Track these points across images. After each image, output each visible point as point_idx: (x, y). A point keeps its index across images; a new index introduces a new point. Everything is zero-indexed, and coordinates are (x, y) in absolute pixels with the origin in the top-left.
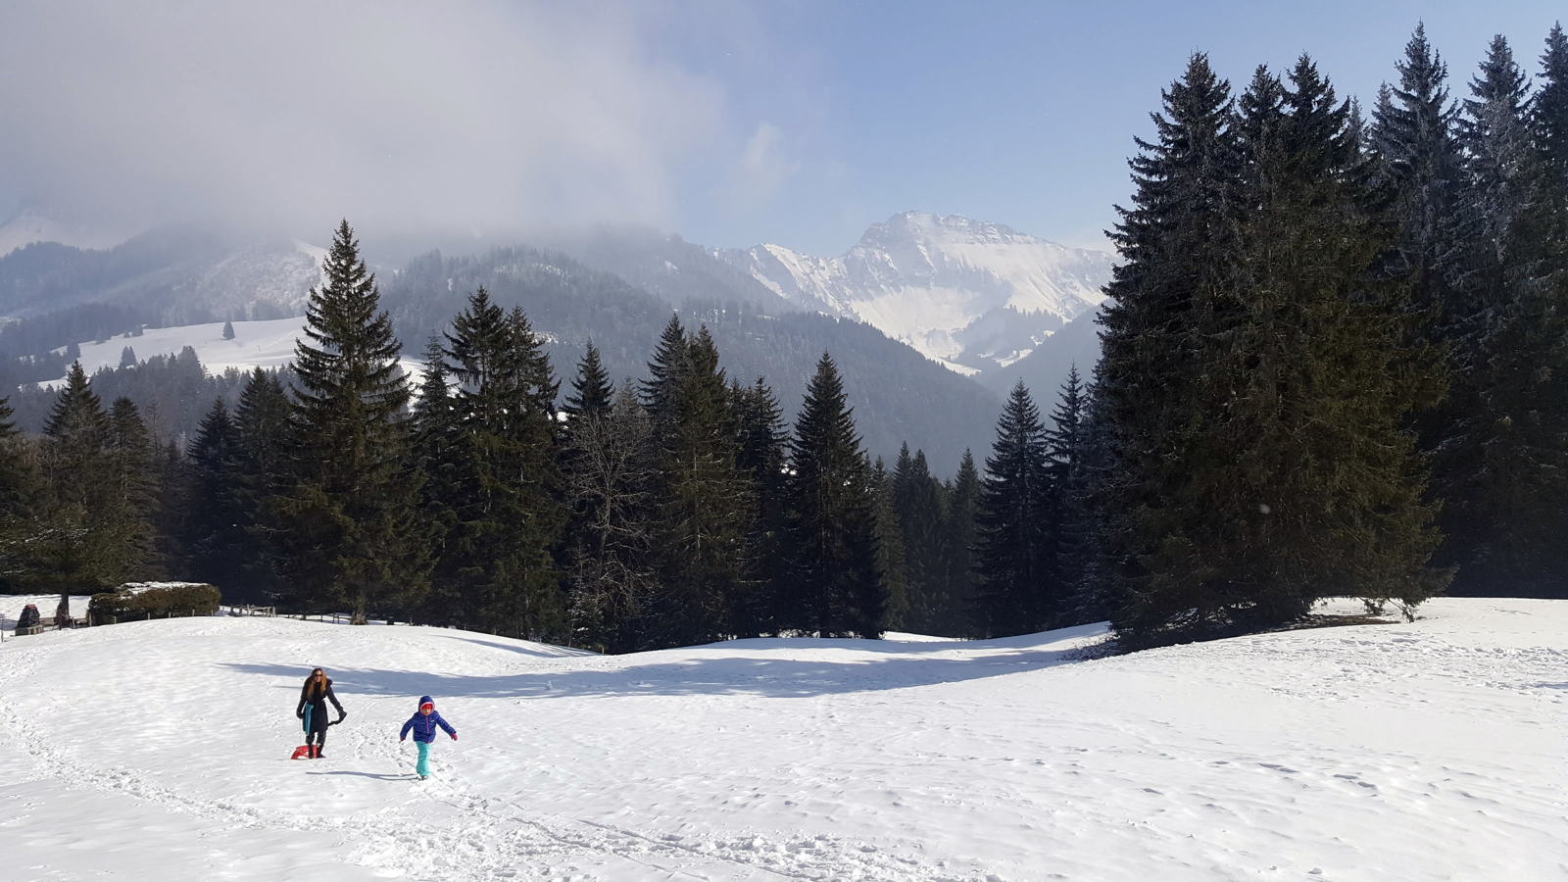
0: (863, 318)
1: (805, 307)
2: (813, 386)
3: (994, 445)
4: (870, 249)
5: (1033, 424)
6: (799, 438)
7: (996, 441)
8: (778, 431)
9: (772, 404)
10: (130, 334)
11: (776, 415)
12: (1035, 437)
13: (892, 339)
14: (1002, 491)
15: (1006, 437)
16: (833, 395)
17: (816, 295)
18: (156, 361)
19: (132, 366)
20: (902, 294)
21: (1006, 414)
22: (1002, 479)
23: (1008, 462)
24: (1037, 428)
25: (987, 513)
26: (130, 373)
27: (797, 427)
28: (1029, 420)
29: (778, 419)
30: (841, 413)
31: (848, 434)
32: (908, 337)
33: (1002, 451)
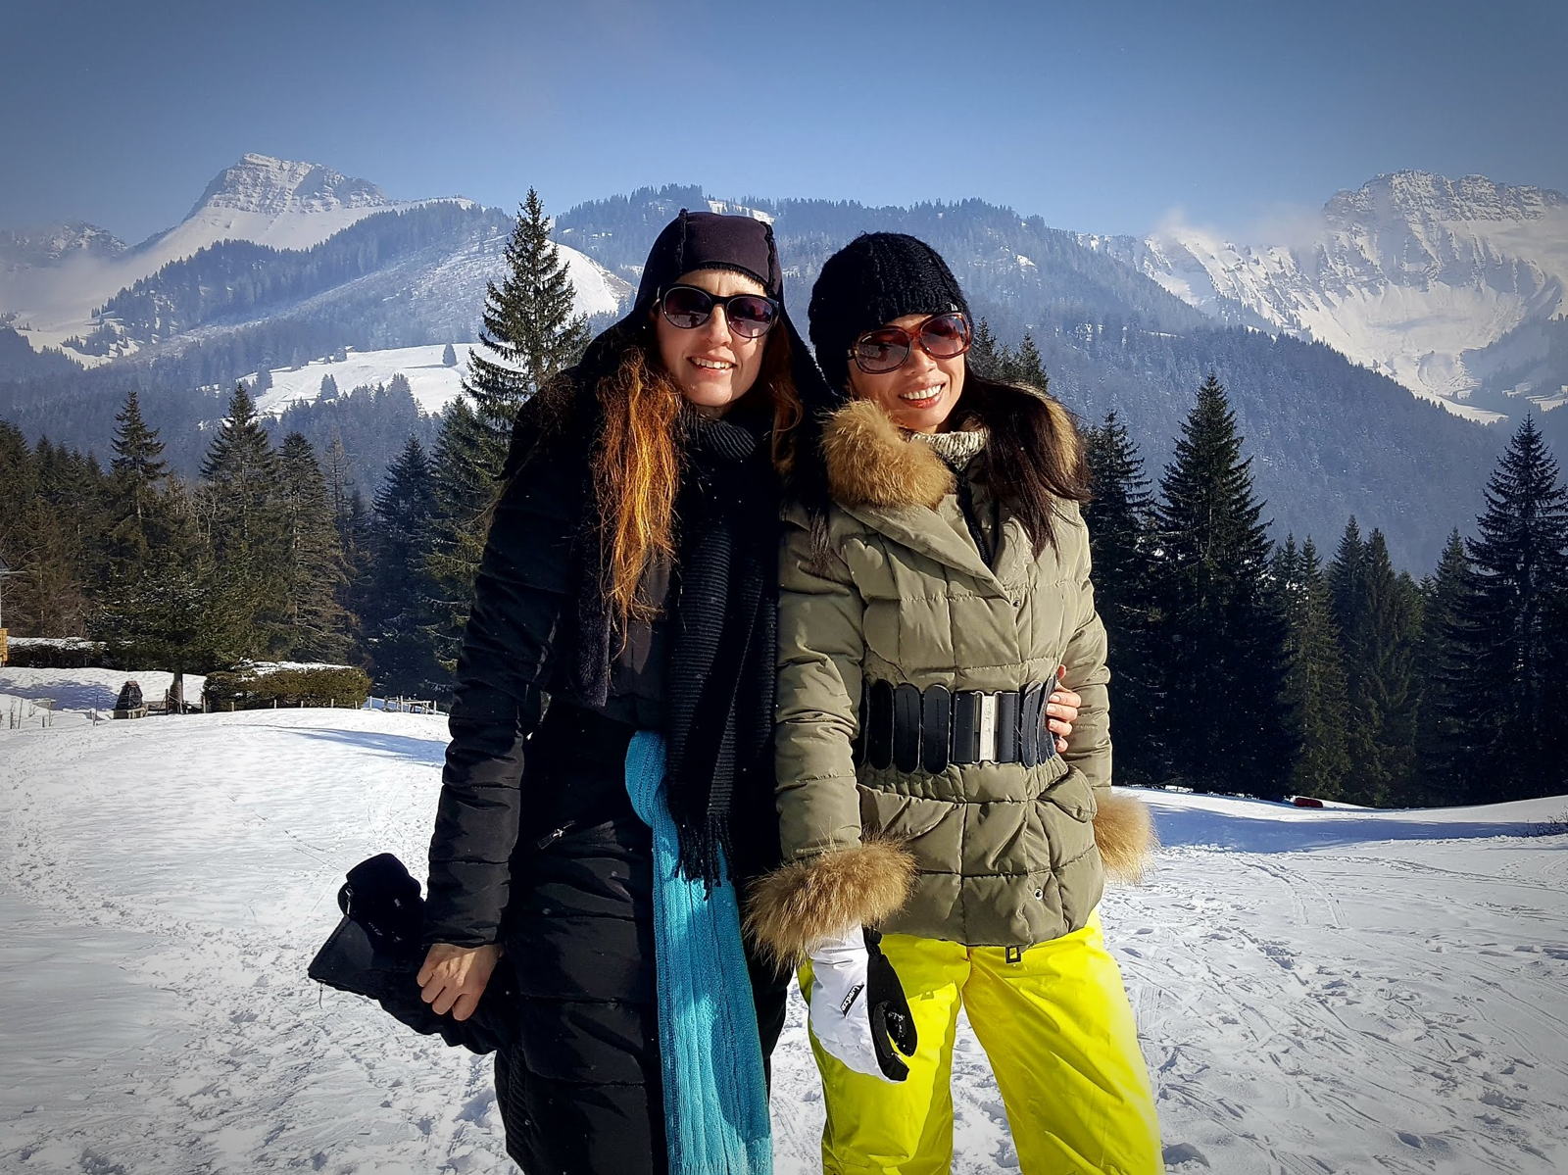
0: (1317, 335)
1: (1226, 319)
2: (1189, 425)
3: (1480, 519)
4: (1333, 232)
5: (1548, 487)
6: (1167, 503)
7: (1483, 512)
8: (1135, 490)
9: (1126, 451)
10: (332, 358)
11: (1132, 467)
12: (1549, 509)
13: (1361, 366)
14: (1489, 591)
15: (1501, 506)
16: (1220, 439)
17: (1245, 302)
18: (361, 393)
19: (332, 400)
20: (1380, 298)
21: (1504, 471)
22: (1491, 573)
23: (1502, 547)
24: (1553, 495)
25: (1466, 623)
26: (329, 408)
27: (1166, 487)
28: (1541, 481)
29: (1136, 474)
30: (1233, 466)
31: (1243, 498)
32: (1389, 364)
33: (1493, 528)
